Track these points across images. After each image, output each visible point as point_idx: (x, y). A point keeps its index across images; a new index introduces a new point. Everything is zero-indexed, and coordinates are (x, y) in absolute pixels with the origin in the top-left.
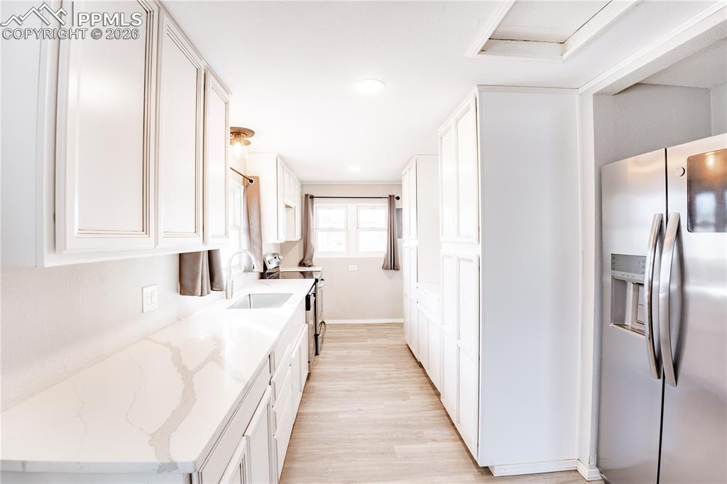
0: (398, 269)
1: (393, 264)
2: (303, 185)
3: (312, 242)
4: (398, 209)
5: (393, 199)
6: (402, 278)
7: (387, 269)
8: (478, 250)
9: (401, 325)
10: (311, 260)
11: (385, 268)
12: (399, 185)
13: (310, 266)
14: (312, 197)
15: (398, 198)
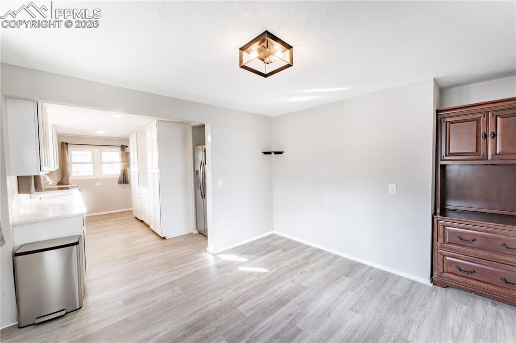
0: (128, 183)
1: (124, 180)
2: (59, 136)
3: (68, 170)
4: (127, 152)
5: (123, 147)
6: (130, 187)
7: (121, 183)
8: (158, 171)
9: (132, 211)
10: (68, 181)
11: (120, 183)
12: (128, 140)
13: (67, 185)
14: (67, 144)
15: (127, 147)
